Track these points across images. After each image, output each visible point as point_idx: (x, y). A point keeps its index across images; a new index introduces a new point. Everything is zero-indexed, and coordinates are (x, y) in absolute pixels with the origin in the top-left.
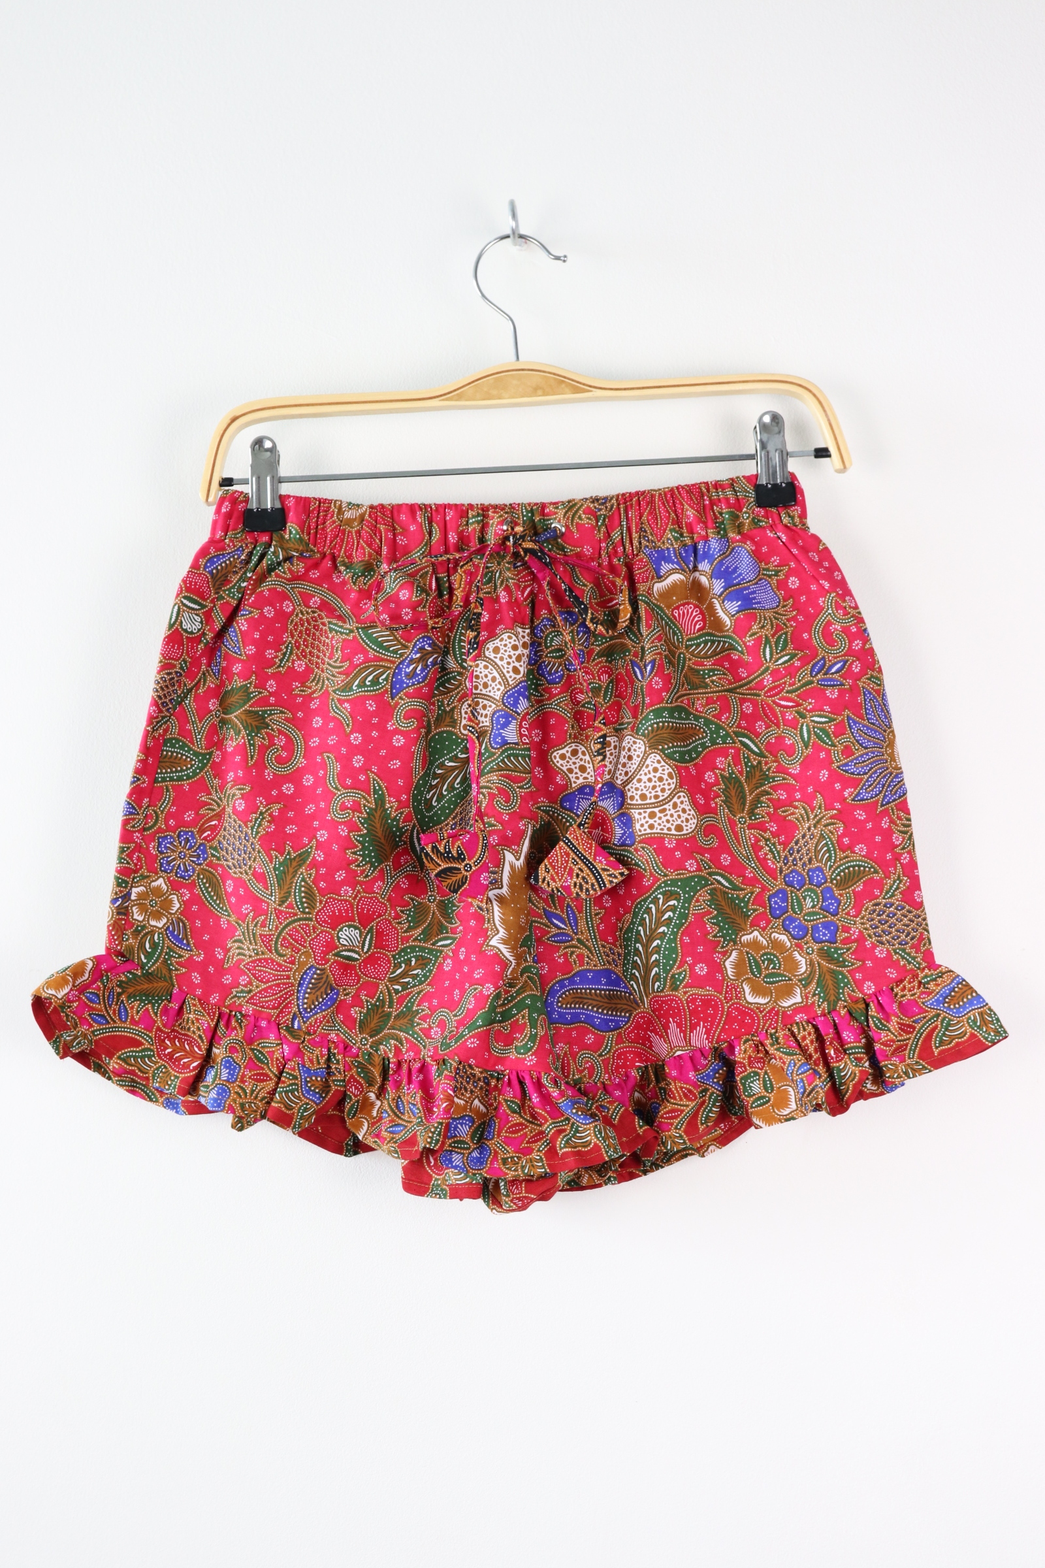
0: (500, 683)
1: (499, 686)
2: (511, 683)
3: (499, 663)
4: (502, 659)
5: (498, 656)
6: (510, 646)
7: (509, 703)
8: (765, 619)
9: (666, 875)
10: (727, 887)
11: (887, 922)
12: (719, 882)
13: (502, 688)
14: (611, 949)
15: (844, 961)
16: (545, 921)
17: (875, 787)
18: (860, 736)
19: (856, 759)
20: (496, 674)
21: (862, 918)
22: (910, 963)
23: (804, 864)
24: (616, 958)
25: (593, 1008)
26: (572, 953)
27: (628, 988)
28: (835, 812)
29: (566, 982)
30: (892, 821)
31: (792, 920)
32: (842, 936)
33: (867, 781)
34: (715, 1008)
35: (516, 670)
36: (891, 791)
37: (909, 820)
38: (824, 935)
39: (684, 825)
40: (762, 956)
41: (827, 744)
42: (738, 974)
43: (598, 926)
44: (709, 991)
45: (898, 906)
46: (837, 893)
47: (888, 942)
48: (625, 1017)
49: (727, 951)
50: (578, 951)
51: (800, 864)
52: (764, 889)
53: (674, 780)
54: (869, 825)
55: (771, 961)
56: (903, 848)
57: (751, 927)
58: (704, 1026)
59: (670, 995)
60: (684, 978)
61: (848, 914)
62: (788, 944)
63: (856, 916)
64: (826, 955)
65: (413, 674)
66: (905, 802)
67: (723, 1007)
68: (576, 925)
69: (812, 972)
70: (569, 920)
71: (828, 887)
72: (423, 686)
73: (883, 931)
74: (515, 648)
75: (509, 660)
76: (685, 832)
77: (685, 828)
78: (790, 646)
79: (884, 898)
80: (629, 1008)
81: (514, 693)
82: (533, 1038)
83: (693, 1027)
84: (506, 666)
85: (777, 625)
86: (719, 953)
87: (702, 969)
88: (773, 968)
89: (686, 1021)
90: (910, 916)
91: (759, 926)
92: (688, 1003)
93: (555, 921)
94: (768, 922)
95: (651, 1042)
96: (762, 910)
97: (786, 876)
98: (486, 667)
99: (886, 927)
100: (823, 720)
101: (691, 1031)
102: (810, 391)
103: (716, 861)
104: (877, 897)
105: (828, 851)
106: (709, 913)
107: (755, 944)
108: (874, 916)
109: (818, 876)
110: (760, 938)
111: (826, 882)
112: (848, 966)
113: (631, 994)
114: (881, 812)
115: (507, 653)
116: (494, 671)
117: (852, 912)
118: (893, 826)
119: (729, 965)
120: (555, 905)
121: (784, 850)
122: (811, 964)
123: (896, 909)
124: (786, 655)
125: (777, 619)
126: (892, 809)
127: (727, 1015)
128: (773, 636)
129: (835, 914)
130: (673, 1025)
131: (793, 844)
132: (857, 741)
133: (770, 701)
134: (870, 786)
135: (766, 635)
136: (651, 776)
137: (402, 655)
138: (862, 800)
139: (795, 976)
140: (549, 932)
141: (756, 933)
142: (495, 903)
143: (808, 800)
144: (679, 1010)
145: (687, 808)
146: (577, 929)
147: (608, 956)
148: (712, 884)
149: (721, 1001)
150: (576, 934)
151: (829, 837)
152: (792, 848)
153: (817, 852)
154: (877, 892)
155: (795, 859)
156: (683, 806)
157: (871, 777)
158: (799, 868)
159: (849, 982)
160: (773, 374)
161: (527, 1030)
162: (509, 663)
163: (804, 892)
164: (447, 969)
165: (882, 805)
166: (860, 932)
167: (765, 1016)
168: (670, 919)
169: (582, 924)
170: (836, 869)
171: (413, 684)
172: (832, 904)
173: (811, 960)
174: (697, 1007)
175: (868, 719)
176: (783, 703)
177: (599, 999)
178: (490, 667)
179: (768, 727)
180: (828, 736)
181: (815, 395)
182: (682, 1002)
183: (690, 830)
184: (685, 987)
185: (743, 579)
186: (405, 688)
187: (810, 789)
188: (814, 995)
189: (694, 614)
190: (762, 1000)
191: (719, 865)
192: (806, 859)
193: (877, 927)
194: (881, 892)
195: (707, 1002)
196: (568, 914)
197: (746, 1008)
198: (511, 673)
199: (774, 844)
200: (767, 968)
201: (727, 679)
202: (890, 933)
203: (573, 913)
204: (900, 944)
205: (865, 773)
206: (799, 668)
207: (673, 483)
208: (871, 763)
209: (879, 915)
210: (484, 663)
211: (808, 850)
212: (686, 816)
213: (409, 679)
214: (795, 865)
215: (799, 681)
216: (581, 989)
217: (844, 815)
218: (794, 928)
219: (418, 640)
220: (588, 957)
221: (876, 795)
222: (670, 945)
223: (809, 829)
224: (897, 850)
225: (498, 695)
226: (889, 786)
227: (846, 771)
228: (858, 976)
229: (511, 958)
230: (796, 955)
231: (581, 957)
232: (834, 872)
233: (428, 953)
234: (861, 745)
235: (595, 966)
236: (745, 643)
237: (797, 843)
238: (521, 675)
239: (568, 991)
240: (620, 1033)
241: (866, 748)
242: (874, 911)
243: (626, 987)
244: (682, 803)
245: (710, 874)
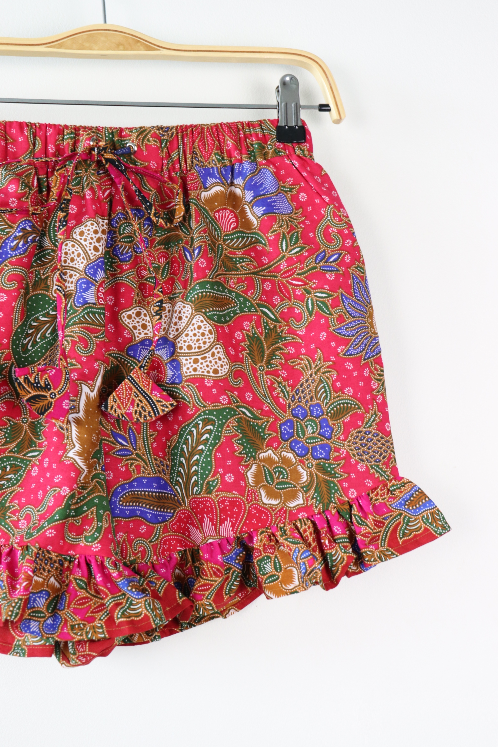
0: (83, 258)
1: (82, 260)
2: (92, 258)
3: (84, 243)
4: (85, 240)
5: (83, 238)
6: (92, 230)
7: (90, 273)
8: (283, 221)
9: (205, 407)
10: (249, 417)
11: (366, 445)
12: (244, 413)
13: (85, 262)
14: (161, 462)
15: (335, 473)
16: (112, 439)
17: (360, 346)
18: (350, 308)
19: (347, 325)
20: (80, 251)
21: (349, 442)
22: (382, 475)
23: (307, 401)
24: (165, 468)
25: (146, 505)
26: (132, 464)
27: (173, 491)
28: (331, 363)
29: (127, 486)
30: (371, 372)
31: (297, 442)
32: (333, 455)
33: (355, 341)
34: (240, 507)
35: (96, 249)
36: (371, 349)
37: (382, 371)
38: (321, 454)
39: (219, 369)
40: (275, 468)
41: (326, 313)
42: (257, 482)
43: (152, 444)
44: (235, 494)
45: (374, 433)
46: (331, 423)
47: (367, 460)
48: (170, 513)
49: (248, 465)
50: (136, 463)
51: (304, 401)
52: (277, 419)
53: (213, 336)
54: (355, 374)
55: (280, 473)
56: (378, 392)
57: (266, 447)
58: (230, 521)
59: (205, 497)
60: (216, 484)
61: (339, 438)
62: (294, 460)
63: (344, 440)
64: (322, 468)
65: (16, 248)
66: (380, 358)
67: (245, 507)
68: (136, 443)
69: (311, 482)
70: (130, 439)
71: (324, 419)
72: (24, 257)
73: (364, 452)
74: (96, 232)
75: (91, 241)
76: (220, 374)
77: (220, 372)
78: (301, 241)
79: (364, 428)
80: (174, 506)
81: (94, 266)
82: (99, 530)
83: (222, 522)
84: (88, 245)
85: (291, 226)
86: (243, 466)
87: (230, 478)
88: (283, 478)
89: (217, 517)
90: (383, 441)
91: (272, 446)
92: (219, 503)
93: (120, 440)
94: (279, 444)
95: (189, 532)
96: (275, 434)
97: (293, 410)
98: (73, 246)
99: (365, 449)
100: (324, 295)
101: (221, 525)
102: (317, 63)
103: (242, 397)
104: (360, 427)
105: (325, 391)
106: (236, 436)
107: (269, 460)
108: (358, 440)
109: (317, 410)
110: (273, 455)
111: (323, 415)
112: (338, 477)
113: (175, 496)
114: (364, 364)
115: (90, 236)
116: (79, 249)
117: (342, 437)
118: (372, 375)
119: (250, 475)
120: (120, 428)
121: (292, 391)
122: (311, 475)
123: (373, 435)
124: (298, 247)
125: (291, 222)
126: (371, 363)
127: (248, 513)
128: (288, 233)
129: (329, 438)
130: (207, 520)
131: (299, 386)
132: (348, 312)
133: (284, 281)
134: (356, 345)
135: (283, 232)
136: (196, 332)
137: (8, 233)
138: (351, 355)
139: (298, 484)
140: (114, 448)
141: (270, 452)
142: (73, 424)
143: (311, 354)
144: (212, 508)
145: (222, 357)
146: (136, 446)
147: (159, 466)
148: (239, 414)
149: (243, 502)
150: (135, 450)
151: (326, 382)
152: (298, 389)
153: (317, 392)
154: (359, 423)
155: (300, 398)
156: (219, 355)
157: (357, 338)
158: (303, 404)
159: (338, 489)
160: (291, 49)
161: (95, 524)
162: (91, 243)
163: (306, 422)
164: (34, 474)
165: (365, 359)
166: (347, 452)
167: (276, 514)
168: (207, 440)
169: (140, 443)
170: (331, 405)
171: (16, 255)
172: (327, 431)
173: (311, 473)
174: (225, 506)
175: (356, 296)
176: (294, 282)
177: (151, 499)
178: (77, 246)
179: (282, 300)
180: (327, 307)
181: (320, 66)
182: (214, 503)
183: (224, 374)
184: (217, 491)
185: (268, 191)
186: (9, 258)
187: (313, 346)
188: (313, 498)
189: (230, 217)
190: (274, 502)
191: (244, 400)
192: (308, 397)
193: (359, 449)
194: (363, 423)
195: (233, 503)
196: (129, 435)
197: (262, 507)
198: (92, 251)
199: (284, 386)
200: (278, 478)
201: (253, 265)
202: (368, 453)
203: (134, 434)
204: (375, 461)
205: (353, 336)
206: (307, 257)
207: (218, 121)
208: (358, 329)
209: (361, 440)
210: (72, 243)
211: (310, 391)
212: (221, 362)
213: (13, 251)
214: (299, 402)
215: (307, 266)
216: (138, 491)
217: (338, 366)
218: (298, 448)
219: (21, 222)
220: (144, 467)
221: (361, 352)
222: (207, 459)
223: (311, 375)
224: (374, 393)
225: (81, 267)
226: (369, 346)
227: (340, 333)
228: (345, 485)
229: (84, 467)
230: (300, 468)
231: (138, 467)
232: (329, 407)
233: (20, 462)
234: (350, 315)
235: (149, 474)
236: (267, 238)
237: (301, 386)
238: (100, 253)
239: (128, 492)
240: (166, 525)
241: (354, 317)
242: (357, 437)
243: (172, 490)
244: (218, 352)
245: (238, 407)
